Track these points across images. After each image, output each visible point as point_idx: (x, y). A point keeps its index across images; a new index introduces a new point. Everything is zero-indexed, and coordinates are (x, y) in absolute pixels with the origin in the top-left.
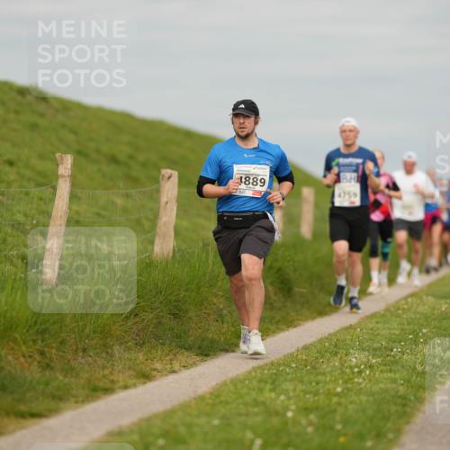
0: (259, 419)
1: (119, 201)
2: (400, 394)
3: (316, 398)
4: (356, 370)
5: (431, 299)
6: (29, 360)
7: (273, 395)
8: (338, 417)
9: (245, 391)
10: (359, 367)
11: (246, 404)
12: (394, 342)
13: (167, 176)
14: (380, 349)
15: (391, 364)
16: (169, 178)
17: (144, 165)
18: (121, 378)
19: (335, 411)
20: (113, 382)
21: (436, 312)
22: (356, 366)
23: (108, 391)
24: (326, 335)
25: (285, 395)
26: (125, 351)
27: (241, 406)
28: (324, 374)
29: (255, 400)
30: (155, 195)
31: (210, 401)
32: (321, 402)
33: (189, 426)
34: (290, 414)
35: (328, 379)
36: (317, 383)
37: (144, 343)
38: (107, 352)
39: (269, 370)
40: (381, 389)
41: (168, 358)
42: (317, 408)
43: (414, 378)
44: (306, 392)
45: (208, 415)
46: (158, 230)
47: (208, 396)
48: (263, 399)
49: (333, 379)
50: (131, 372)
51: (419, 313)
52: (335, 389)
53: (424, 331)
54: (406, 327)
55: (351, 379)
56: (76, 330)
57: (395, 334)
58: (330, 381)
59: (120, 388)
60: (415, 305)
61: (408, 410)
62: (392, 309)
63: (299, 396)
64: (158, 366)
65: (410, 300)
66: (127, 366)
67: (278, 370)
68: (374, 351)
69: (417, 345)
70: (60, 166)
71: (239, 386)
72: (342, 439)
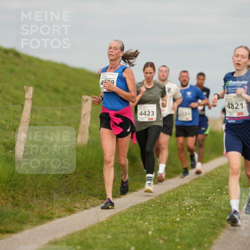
0: (133, 235)
1: (59, 113)
2: (212, 222)
3: (165, 224)
4: (188, 208)
6: (6, 201)
7: (141, 222)
8: (177, 235)
9: (126, 219)
10: (189, 207)
11: (126, 227)
12: (209, 193)
13: (85, 99)
14: (201, 197)
15: (207, 205)
16: (87, 100)
17: (73, 93)
18: (57, 212)
19: (176, 231)
20: (52, 213)
22: (188, 207)
23: (50, 219)
24: (172, 189)
25: (148, 222)
26: (60, 197)
27: (123, 228)
28: (170, 211)
29: (131, 225)
30: (78, 110)
31: (106, 225)
32: (168, 226)
33: (94, 239)
34: (150, 233)
35: (172, 213)
36: (166, 216)
37: (70, 193)
38: (50, 197)
39: (139, 208)
40: (201, 219)
41: (83, 201)
42: (166, 230)
43: (220, 213)
44: (159, 221)
45: (105, 233)
46: (80, 129)
47: (105, 222)
48: (136, 224)
49: (175, 213)
50: (62, 209)
51: (223, 177)
52: (176, 219)
53: (226, 187)
54: (216, 185)
55: (184, 214)
56: (33, 185)
57: (210, 189)
59: (56, 217)
60: (221, 173)
61: (216, 231)
62: (208, 175)
63: (156, 222)
64: (78, 205)
65: (218, 170)
66: (61, 205)
67: (144, 208)
68: (198, 198)
69: (222, 195)
70: (27, 94)
71: (123, 217)
72: (179, 247)
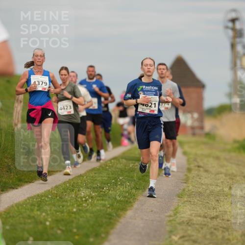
0: (31, 226)
2: (108, 212)
3: (62, 215)
4: (84, 199)
5: (124, 160)
7: (39, 213)
8: (74, 225)
9: (23, 210)
10: (86, 198)
11: (24, 218)
12: (104, 184)
14: (97, 188)
15: (103, 196)
19: (72, 222)
21: (127, 168)
22: (84, 197)
24: (67, 180)
25: (45, 213)
27: (21, 219)
29: (29, 215)
31: (4, 216)
32: (65, 217)
34: (48, 223)
35: (69, 204)
36: (63, 206)
39: (36, 199)
40: (97, 209)
42: (63, 220)
43: (115, 204)
44: (57, 211)
45: (3, 223)
47: (3, 213)
48: (33, 215)
49: (71, 204)
51: (117, 168)
52: (72, 209)
53: (121, 178)
54: (111, 176)
55: (81, 204)
57: (105, 180)
58: (70, 205)
60: (115, 164)
61: (112, 221)
62: (103, 166)
63: (53, 213)
65: (113, 161)
67: (41, 199)
68: (94, 189)
69: (117, 186)
71: (20, 208)
72: (77, 237)
